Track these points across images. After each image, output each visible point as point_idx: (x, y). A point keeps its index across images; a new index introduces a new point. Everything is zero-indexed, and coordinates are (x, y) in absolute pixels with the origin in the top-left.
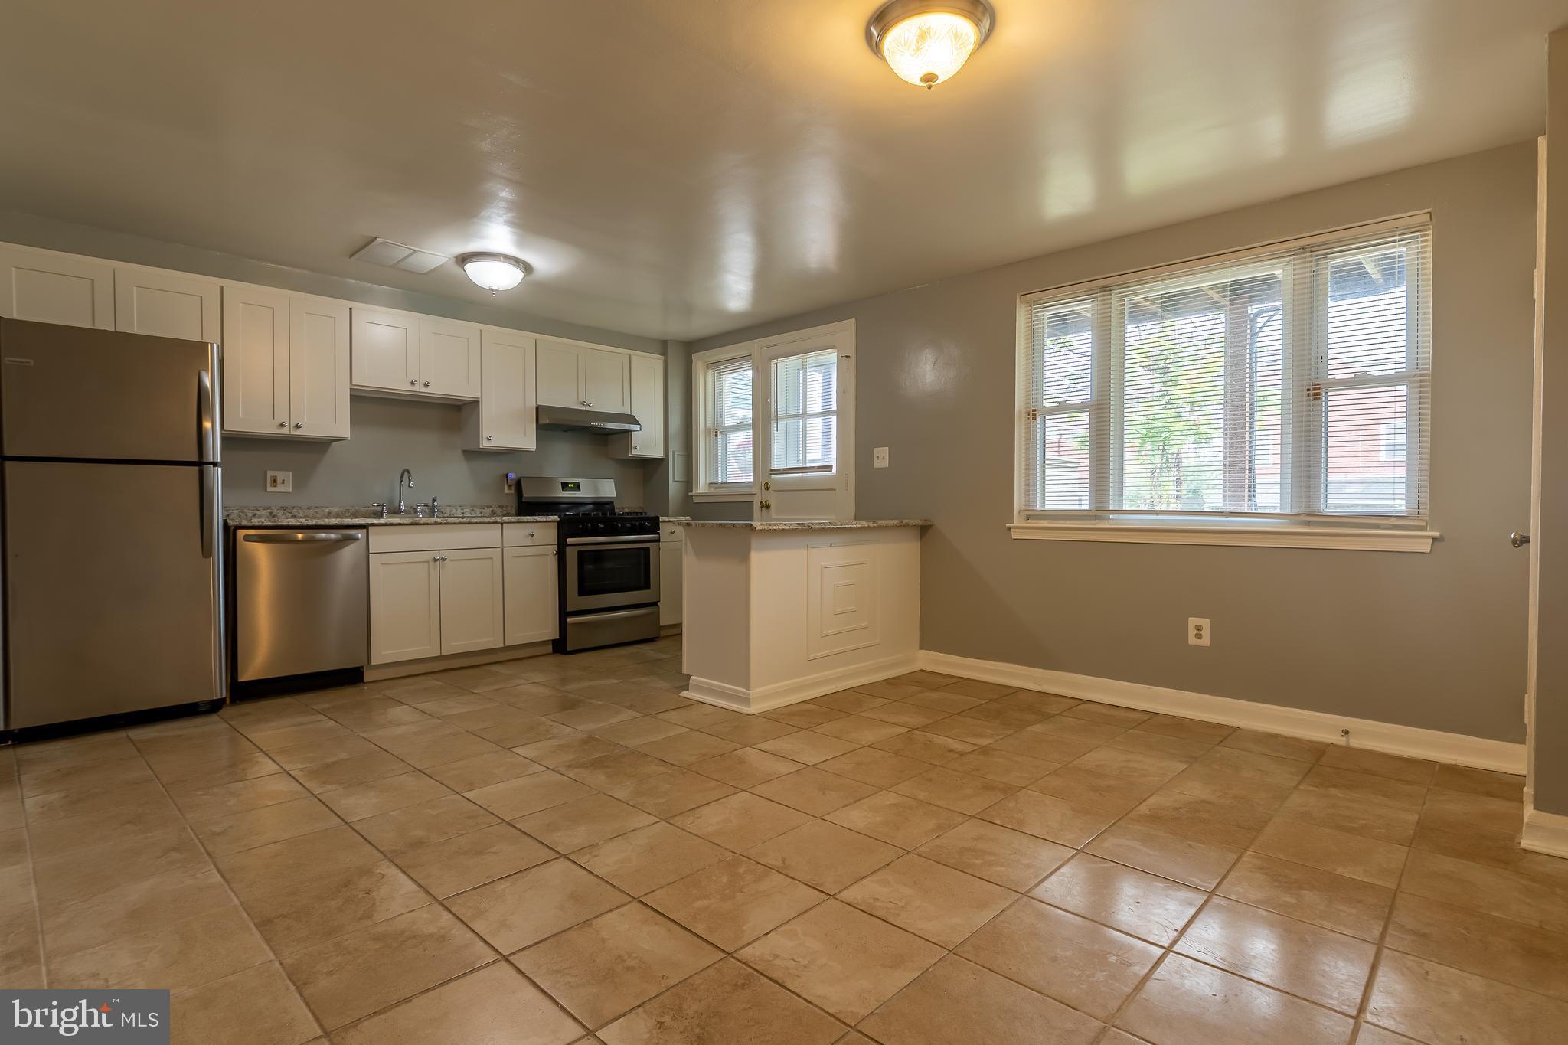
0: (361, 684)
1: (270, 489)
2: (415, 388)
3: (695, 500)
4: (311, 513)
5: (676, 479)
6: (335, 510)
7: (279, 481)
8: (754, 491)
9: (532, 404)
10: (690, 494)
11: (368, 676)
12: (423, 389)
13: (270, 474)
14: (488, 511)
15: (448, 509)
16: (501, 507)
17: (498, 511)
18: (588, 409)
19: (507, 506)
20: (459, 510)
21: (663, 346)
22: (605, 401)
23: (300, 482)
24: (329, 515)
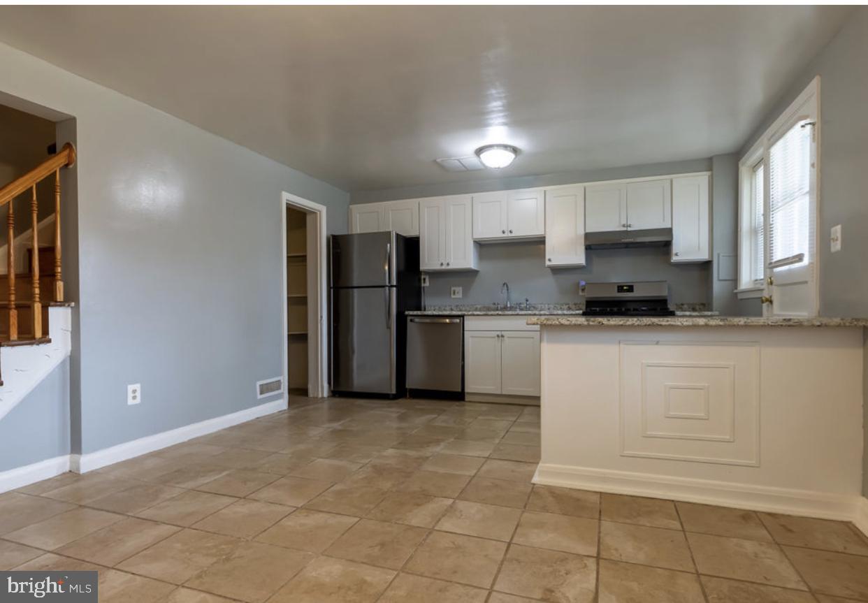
0: (462, 402)
1: (453, 296)
2: (505, 235)
3: (740, 297)
4: (468, 309)
5: (721, 278)
6: (479, 307)
7: (456, 292)
8: (762, 287)
9: (582, 233)
10: (735, 291)
11: (467, 398)
12: (510, 235)
13: (453, 289)
14: (566, 307)
15: (540, 306)
16: (575, 304)
17: (573, 307)
18: (629, 229)
19: (580, 304)
20: (546, 306)
21: (708, 163)
22: (645, 220)
23: (466, 292)
24: (476, 310)
